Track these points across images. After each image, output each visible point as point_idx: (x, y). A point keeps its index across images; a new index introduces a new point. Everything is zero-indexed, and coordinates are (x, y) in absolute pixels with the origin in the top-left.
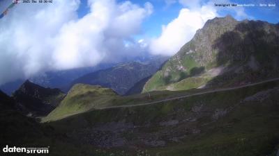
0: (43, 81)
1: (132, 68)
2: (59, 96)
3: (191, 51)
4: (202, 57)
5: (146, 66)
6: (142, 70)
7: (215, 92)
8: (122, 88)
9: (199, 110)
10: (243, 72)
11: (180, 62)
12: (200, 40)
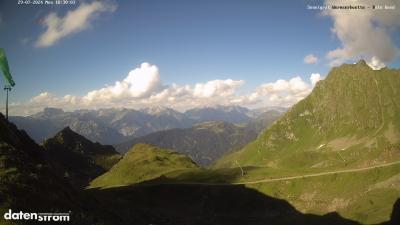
0: (90, 132)
1: (221, 130)
2: (113, 157)
3: (307, 113)
4: (321, 121)
5: (242, 129)
6: (236, 134)
7: (336, 175)
8: (203, 157)
9: (310, 199)
10: (376, 146)
11: (289, 128)
12: (321, 97)
